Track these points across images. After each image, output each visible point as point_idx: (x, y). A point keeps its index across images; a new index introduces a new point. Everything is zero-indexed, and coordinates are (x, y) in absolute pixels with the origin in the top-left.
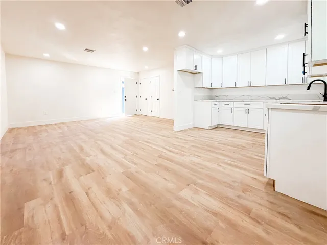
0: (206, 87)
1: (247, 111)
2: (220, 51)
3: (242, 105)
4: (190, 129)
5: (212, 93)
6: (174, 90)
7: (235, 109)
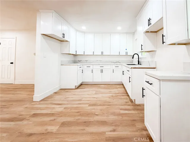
0: (72, 53)
1: (102, 71)
2: (84, 28)
3: (98, 67)
4: (55, 93)
5: (75, 59)
6: (36, 54)
7: (94, 70)
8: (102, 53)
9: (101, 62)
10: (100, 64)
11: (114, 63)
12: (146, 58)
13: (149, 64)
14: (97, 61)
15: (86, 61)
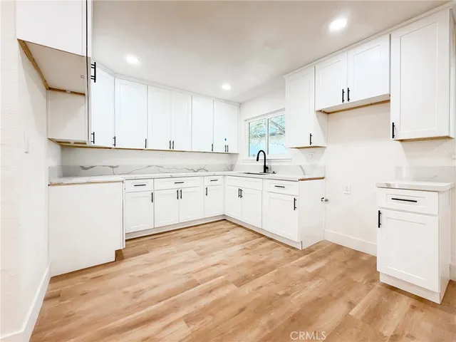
1: (179, 195)
7: (156, 194)
8: (171, 144)
9: (161, 169)
10: (173, 175)
11: (195, 171)
12: (291, 159)
13: (303, 171)
14: (149, 166)
15: (112, 167)
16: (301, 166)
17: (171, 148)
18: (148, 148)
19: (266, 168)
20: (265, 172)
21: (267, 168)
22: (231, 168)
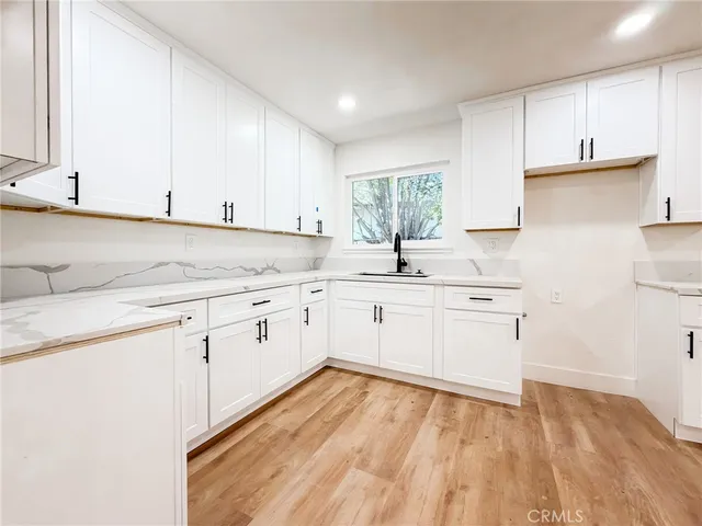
8: (228, 209)
11: (257, 273)
13: (478, 269)
14: (160, 264)
15: (46, 269)
16: (472, 261)
17: (228, 223)
18: (175, 216)
19: (401, 264)
20: (399, 270)
21: (405, 264)
22: (315, 265)
